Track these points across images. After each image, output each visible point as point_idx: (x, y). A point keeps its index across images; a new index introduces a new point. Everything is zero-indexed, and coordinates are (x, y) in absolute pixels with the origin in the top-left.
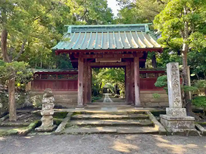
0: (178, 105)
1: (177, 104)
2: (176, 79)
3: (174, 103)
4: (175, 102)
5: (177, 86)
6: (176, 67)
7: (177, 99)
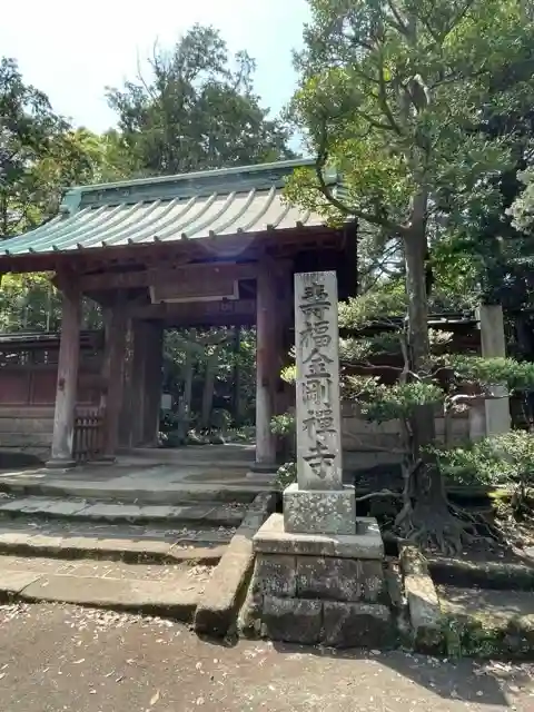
0: (322, 475)
1: (318, 469)
2: (322, 351)
3: (307, 464)
4: (307, 459)
5: (323, 381)
6: (321, 293)
7: (319, 443)
